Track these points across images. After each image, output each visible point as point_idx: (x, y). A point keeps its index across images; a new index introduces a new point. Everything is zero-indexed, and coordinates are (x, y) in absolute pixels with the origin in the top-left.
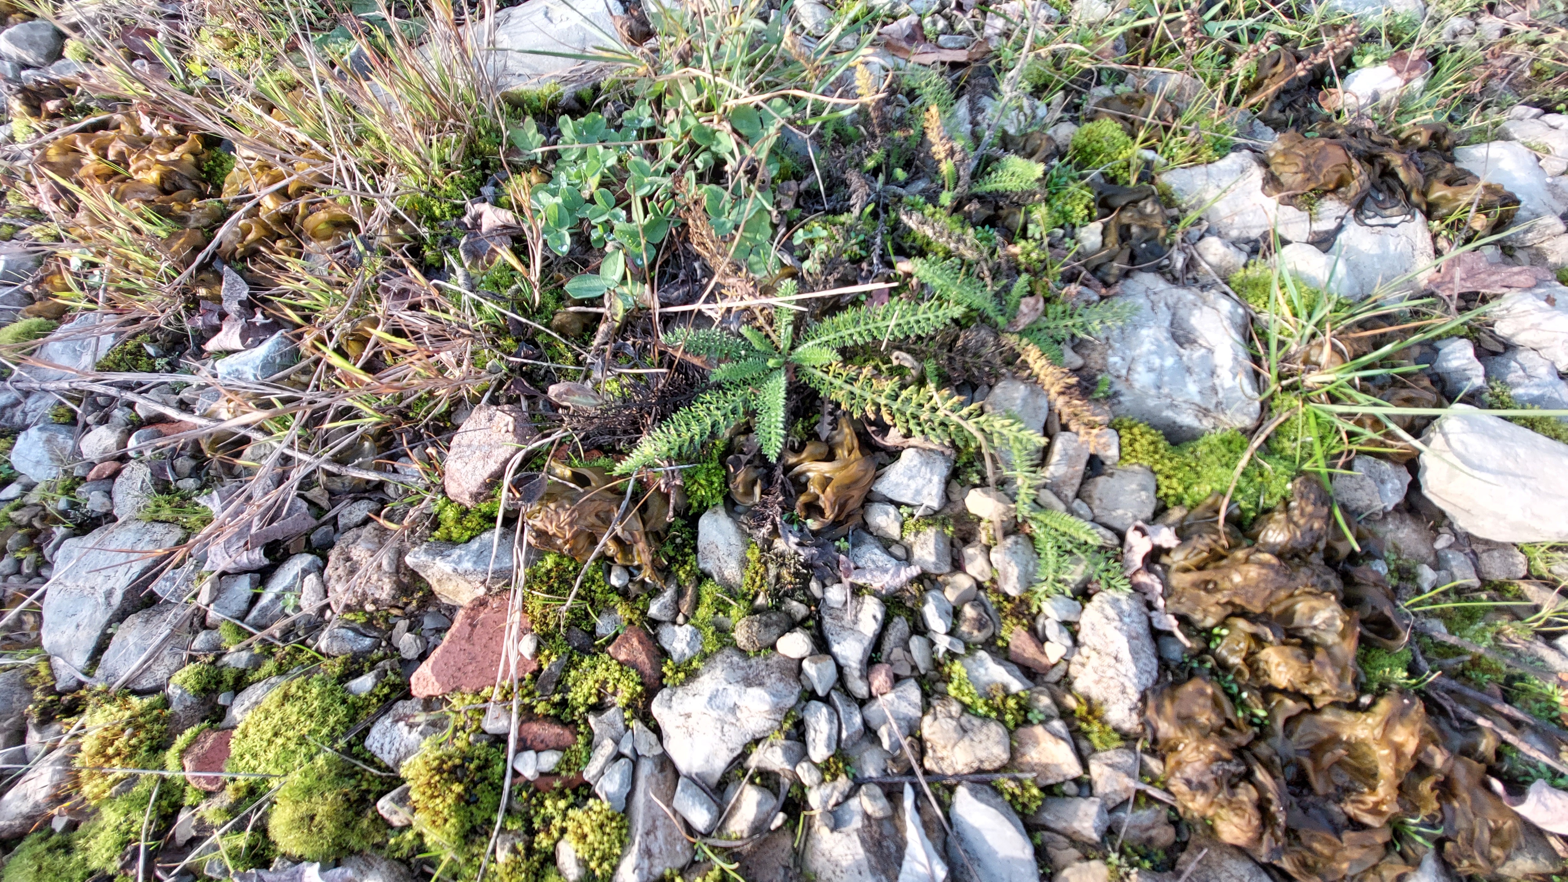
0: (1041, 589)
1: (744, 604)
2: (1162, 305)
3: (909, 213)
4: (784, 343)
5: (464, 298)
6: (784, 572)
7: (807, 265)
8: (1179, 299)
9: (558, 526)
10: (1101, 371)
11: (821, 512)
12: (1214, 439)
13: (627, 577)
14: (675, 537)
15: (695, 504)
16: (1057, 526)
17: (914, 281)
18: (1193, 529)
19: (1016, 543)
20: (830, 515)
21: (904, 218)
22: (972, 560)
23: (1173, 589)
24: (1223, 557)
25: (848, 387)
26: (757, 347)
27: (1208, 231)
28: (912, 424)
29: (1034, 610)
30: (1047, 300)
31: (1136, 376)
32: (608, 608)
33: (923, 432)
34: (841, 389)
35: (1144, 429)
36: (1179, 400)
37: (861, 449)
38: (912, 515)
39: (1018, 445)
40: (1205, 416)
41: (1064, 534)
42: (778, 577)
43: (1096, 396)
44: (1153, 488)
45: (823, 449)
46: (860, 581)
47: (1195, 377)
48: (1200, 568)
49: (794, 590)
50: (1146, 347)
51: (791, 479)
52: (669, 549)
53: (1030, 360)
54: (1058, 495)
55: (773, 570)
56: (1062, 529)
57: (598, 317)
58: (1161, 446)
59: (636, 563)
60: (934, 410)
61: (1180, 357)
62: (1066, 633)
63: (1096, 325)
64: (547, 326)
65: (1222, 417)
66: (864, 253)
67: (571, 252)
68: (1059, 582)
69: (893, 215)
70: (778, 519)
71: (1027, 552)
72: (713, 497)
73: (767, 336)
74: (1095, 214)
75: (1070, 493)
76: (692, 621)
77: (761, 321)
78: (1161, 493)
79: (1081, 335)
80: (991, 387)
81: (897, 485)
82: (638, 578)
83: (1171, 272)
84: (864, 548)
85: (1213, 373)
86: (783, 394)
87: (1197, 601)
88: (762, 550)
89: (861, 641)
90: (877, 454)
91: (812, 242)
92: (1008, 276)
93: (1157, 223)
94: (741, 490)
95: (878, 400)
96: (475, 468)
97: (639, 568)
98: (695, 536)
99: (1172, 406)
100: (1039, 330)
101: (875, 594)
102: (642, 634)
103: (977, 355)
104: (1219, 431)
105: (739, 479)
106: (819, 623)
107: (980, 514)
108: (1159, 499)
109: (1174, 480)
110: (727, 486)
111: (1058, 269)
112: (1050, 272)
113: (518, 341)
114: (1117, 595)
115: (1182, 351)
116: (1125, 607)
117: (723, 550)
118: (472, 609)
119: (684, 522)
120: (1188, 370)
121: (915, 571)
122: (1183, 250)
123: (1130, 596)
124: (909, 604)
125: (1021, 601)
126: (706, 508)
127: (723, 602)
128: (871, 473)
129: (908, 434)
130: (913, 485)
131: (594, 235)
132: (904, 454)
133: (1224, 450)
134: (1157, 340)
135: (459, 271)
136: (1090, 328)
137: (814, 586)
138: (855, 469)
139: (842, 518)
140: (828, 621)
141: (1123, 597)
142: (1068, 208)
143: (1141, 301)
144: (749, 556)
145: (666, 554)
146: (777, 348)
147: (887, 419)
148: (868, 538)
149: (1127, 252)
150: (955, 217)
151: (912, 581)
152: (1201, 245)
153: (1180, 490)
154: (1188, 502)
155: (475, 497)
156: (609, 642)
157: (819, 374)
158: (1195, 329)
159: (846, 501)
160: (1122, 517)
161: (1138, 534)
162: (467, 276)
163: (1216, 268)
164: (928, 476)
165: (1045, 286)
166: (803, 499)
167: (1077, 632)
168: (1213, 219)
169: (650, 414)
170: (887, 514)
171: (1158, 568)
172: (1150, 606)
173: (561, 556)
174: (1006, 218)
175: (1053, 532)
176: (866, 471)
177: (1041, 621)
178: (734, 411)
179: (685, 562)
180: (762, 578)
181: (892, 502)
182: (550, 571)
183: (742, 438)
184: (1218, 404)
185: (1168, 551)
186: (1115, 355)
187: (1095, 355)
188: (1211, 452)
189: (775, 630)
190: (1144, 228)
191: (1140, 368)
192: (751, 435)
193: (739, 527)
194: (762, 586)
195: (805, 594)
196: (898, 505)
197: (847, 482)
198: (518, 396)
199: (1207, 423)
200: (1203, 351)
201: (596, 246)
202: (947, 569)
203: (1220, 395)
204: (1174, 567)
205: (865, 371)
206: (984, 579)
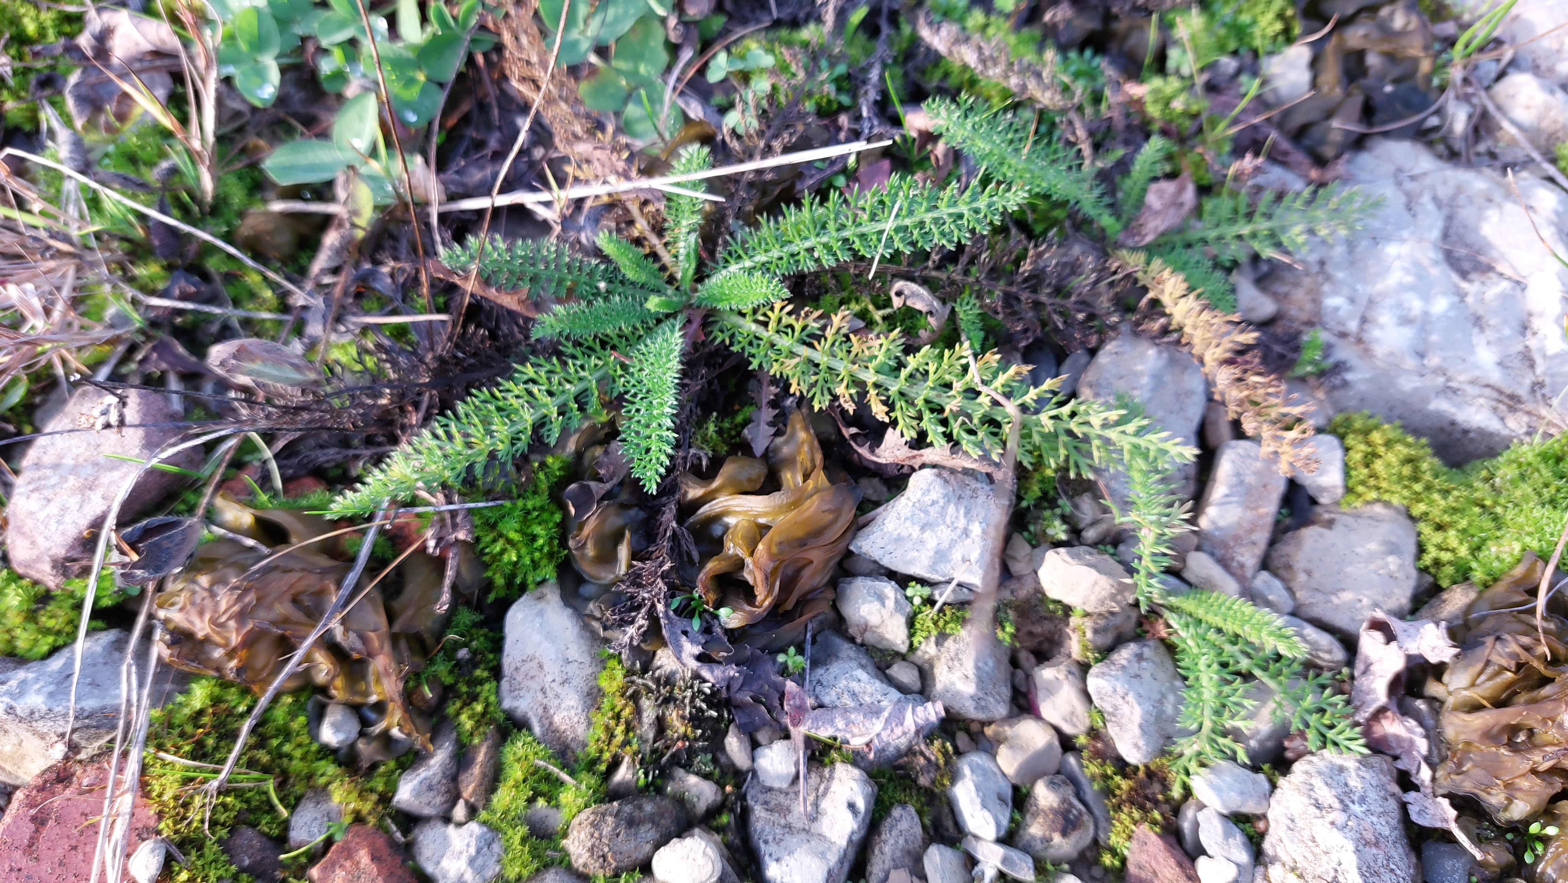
0: (1188, 748)
1: (588, 780)
2: (1426, 199)
3: (935, 26)
4: (684, 269)
5: (69, 187)
6: (673, 716)
7: (732, 119)
8: (1459, 189)
9: (213, 622)
10: (1310, 324)
11: (747, 592)
12: (1527, 452)
13: (354, 727)
14: (456, 646)
15: (499, 581)
16: (1218, 621)
17: (940, 148)
18: (1486, 626)
19: (1140, 657)
20: (764, 598)
21: (925, 33)
22: (1051, 691)
23: (1449, 746)
24: (1546, 681)
25: (805, 351)
26: (630, 275)
27: (1513, 63)
28: (929, 423)
29: (1176, 792)
30: (1204, 190)
31: (1376, 333)
32: (314, 788)
33: (948, 437)
34: (792, 354)
35: (1391, 435)
36: (1461, 379)
37: (825, 468)
38: (930, 601)
39: (1140, 463)
40: (1512, 409)
41: (1235, 639)
42: (661, 725)
43: (1299, 371)
44: (1412, 549)
45: (756, 471)
46: (824, 733)
47: (1490, 334)
48: (1499, 703)
49: (691, 752)
50: (1396, 277)
51: (692, 530)
52: (442, 669)
53: (1166, 299)
54: (1224, 563)
55: (649, 710)
56: (1230, 627)
57: (326, 222)
58: (1425, 466)
59: (373, 699)
60: (972, 393)
61: (1462, 296)
62: (1238, 839)
63: (1296, 235)
64: (228, 238)
65: (1544, 411)
66: (845, 100)
67: (281, 100)
68: (1224, 735)
69: (906, 30)
70: (660, 607)
71: (1161, 676)
72: (535, 565)
73: (654, 256)
74: (1297, 30)
75: (1249, 558)
76: (483, 815)
77: (641, 226)
78: (1427, 559)
79: (1269, 252)
80: (1093, 352)
81: (899, 540)
82: (377, 729)
83: (1444, 140)
84: (835, 668)
85: (1524, 328)
86: (675, 364)
87: (1493, 769)
88: (630, 672)
89: (822, 855)
90: (864, 482)
91: (745, 77)
92: (1127, 143)
93: (1414, 48)
94: (590, 551)
95: (863, 376)
96: (64, 509)
97: (380, 708)
98: (497, 644)
99: (1449, 391)
100: (1189, 246)
101: (856, 759)
102: (380, 842)
103: (1059, 291)
104: (1537, 438)
105: (587, 530)
106: (744, 818)
107: (1067, 600)
108: (1424, 570)
109: (1452, 533)
110: (563, 544)
111: (1224, 130)
112: (1211, 136)
113: (169, 268)
114: (1338, 760)
115: (1464, 285)
116: (1354, 782)
117: (552, 671)
118: (41, 789)
119: (478, 617)
120: (1478, 321)
121: (932, 712)
122: (1466, 98)
123: (1363, 762)
124: (924, 781)
125: (1150, 774)
126: (523, 589)
127: (548, 778)
128: (848, 514)
129: (920, 441)
130: (931, 541)
131: (326, 67)
132: (914, 480)
133: (1546, 473)
134: (1417, 264)
135: (63, 135)
136: (1284, 239)
137: (734, 745)
138: (813, 507)
139: (789, 605)
140: (759, 813)
141: (1350, 763)
142: (1245, 18)
143: (1388, 191)
144: (604, 683)
145: (434, 681)
146: (671, 280)
147: (879, 411)
148: (846, 649)
149: (1357, 100)
150: (1026, 32)
151: (929, 734)
152: (1502, 89)
153: (1463, 551)
154: (1478, 575)
155: (62, 566)
156: (314, 857)
157: (749, 326)
158: (1489, 245)
159: (798, 572)
160: (1350, 607)
161: (1378, 636)
162: (78, 144)
163: (1532, 133)
164: (962, 523)
165: (1200, 163)
166: (712, 566)
167: (1262, 835)
168: (1521, 39)
169: (417, 406)
170: (881, 598)
171: (1421, 705)
172: (1406, 781)
173: (225, 684)
174: (1126, 36)
175: (1212, 635)
176: (837, 512)
177: (1189, 812)
178: (581, 400)
179: (474, 698)
180: (629, 728)
181: (891, 575)
182: (200, 713)
183: (598, 451)
184: (1537, 386)
185: (1438, 671)
186: (1335, 293)
187: (1299, 295)
188: (1523, 477)
189: (648, 833)
190: (1391, 57)
191: (1385, 318)
192: (615, 444)
193: (586, 627)
194: (626, 743)
195: (715, 761)
196: (903, 580)
197: (800, 533)
198: (164, 373)
199: (1516, 424)
200: (1505, 285)
201: (327, 87)
202: (1001, 710)
203: (1539, 370)
204: (1451, 701)
205: (836, 320)
206: (1076, 729)
